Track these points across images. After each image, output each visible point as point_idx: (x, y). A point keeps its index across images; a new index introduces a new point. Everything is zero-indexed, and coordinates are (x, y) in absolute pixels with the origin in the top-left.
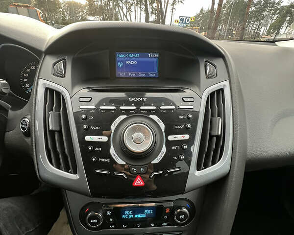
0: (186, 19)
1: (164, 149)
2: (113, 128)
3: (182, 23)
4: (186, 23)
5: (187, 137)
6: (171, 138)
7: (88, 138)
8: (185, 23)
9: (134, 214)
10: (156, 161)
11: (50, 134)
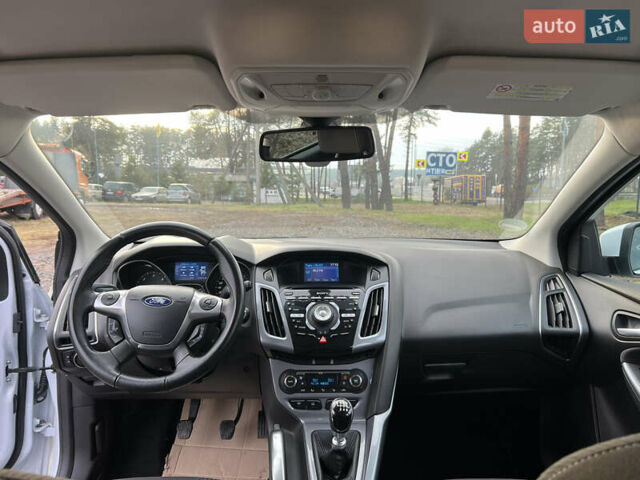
0: (444, 159)
1: (339, 321)
2: (307, 309)
3: (437, 166)
4: (447, 168)
5: (353, 315)
6: (343, 315)
7: (292, 315)
8: (445, 166)
9: (319, 382)
10: (334, 328)
11: (266, 315)
